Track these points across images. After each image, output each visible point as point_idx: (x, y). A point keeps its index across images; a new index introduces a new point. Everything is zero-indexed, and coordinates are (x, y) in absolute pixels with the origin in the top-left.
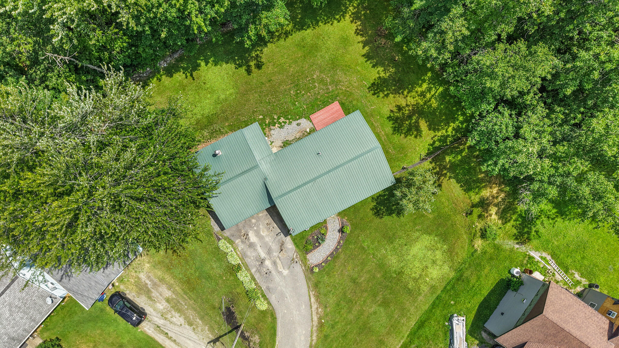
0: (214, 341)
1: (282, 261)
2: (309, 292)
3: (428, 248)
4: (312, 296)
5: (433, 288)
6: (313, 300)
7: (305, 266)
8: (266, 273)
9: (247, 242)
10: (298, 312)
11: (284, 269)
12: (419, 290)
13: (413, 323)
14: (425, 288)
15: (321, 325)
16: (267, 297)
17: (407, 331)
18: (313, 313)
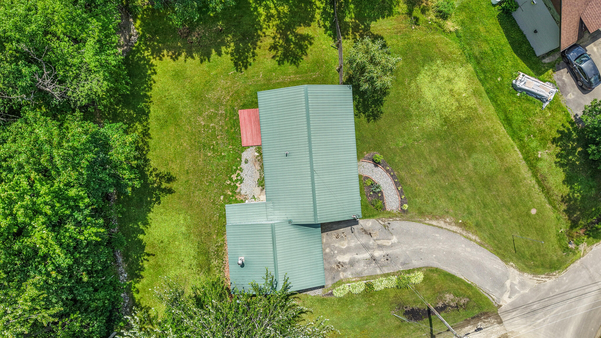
1: (381, 238)
2: (426, 223)
3: (433, 80)
4: (431, 222)
5: (476, 93)
6: (434, 223)
7: (397, 216)
8: (387, 260)
9: (346, 266)
10: (441, 244)
11: (390, 239)
12: (471, 108)
13: (502, 130)
14: (472, 102)
15: (464, 225)
16: (412, 269)
17: (508, 139)
18: (448, 228)
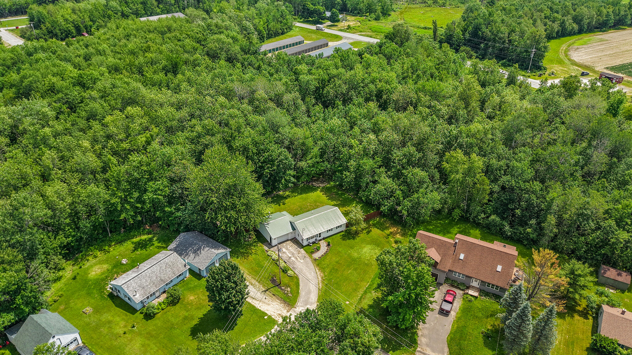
0: (265, 291)
1: (300, 257)
2: (315, 268)
7: (312, 259)
8: (292, 262)
10: (310, 275)
11: (301, 260)
15: (323, 280)
16: (293, 271)
18: (318, 276)
